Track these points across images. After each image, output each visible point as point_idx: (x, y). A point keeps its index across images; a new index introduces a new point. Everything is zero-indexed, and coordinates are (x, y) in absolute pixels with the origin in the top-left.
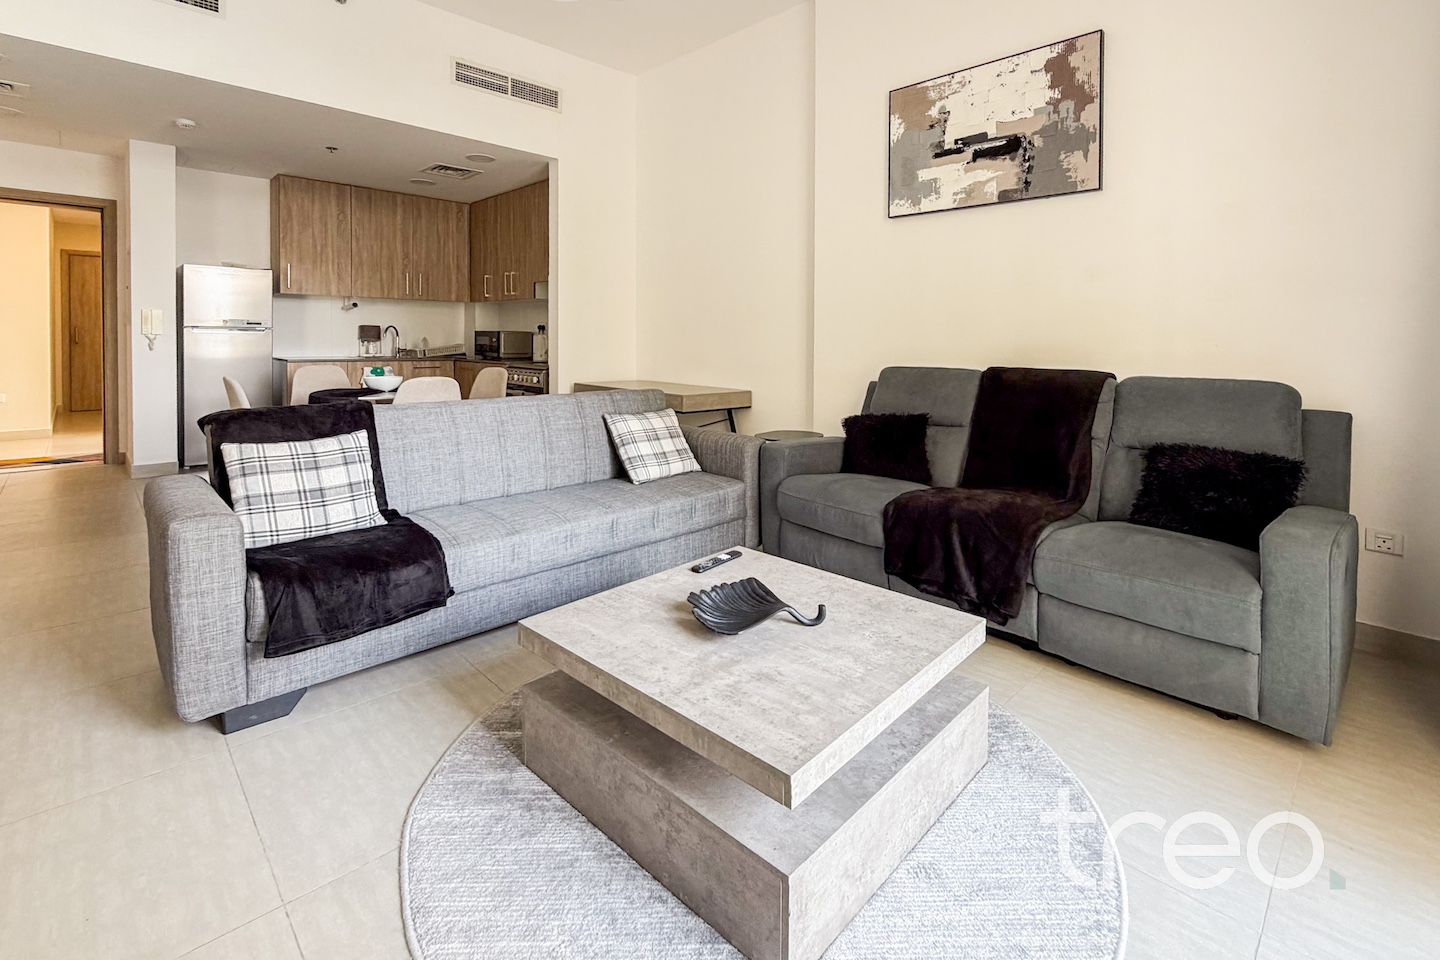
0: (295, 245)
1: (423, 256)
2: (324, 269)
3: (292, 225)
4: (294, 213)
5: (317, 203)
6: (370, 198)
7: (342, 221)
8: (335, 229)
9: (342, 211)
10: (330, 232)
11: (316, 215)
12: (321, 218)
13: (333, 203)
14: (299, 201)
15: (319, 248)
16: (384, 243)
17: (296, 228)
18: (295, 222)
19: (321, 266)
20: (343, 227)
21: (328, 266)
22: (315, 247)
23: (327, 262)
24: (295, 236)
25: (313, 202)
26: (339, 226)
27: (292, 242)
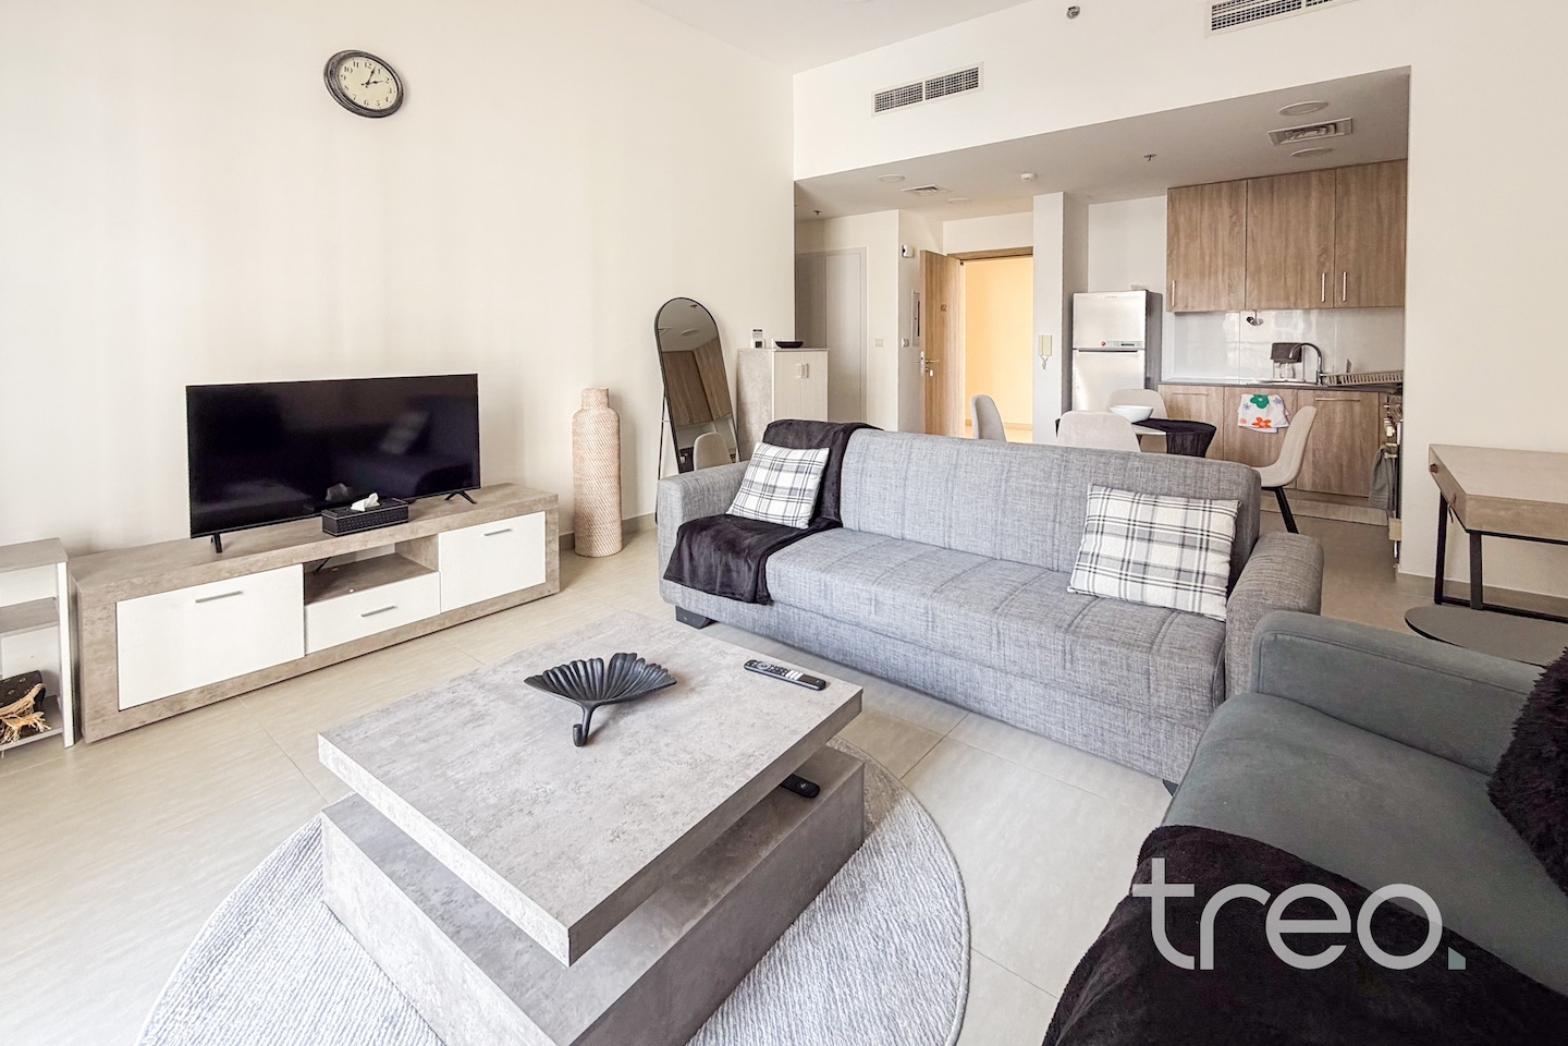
0: (1181, 259)
1: (1352, 247)
2: (1212, 281)
3: (1179, 239)
4: (1181, 226)
5: (1206, 208)
6: (1271, 188)
7: (1235, 223)
8: (1226, 233)
9: (1236, 212)
10: (1220, 239)
11: (1206, 222)
12: (1210, 225)
13: (1225, 203)
14: (1187, 212)
15: (1207, 259)
16: (1291, 238)
17: (1183, 241)
18: (1182, 236)
19: (1210, 278)
20: (1237, 229)
21: (1216, 280)
22: (1203, 258)
23: (1216, 273)
24: (1182, 249)
25: (1202, 210)
26: (1231, 229)
27: (1178, 257)
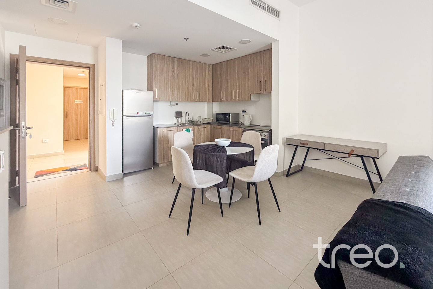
0: (158, 81)
1: (198, 85)
4: (158, 69)
5: (165, 65)
6: (182, 63)
9: (173, 68)
10: (169, 76)
12: (167, 70)
13: (170, 65)
14: (160, 64)
15: (166, 82)
16: (186, 80)
17: (158, 74)
18: (158, 72)
19: (166, 89)
21: (169, 89)
24: (158, 77)
26: (172, 73)
